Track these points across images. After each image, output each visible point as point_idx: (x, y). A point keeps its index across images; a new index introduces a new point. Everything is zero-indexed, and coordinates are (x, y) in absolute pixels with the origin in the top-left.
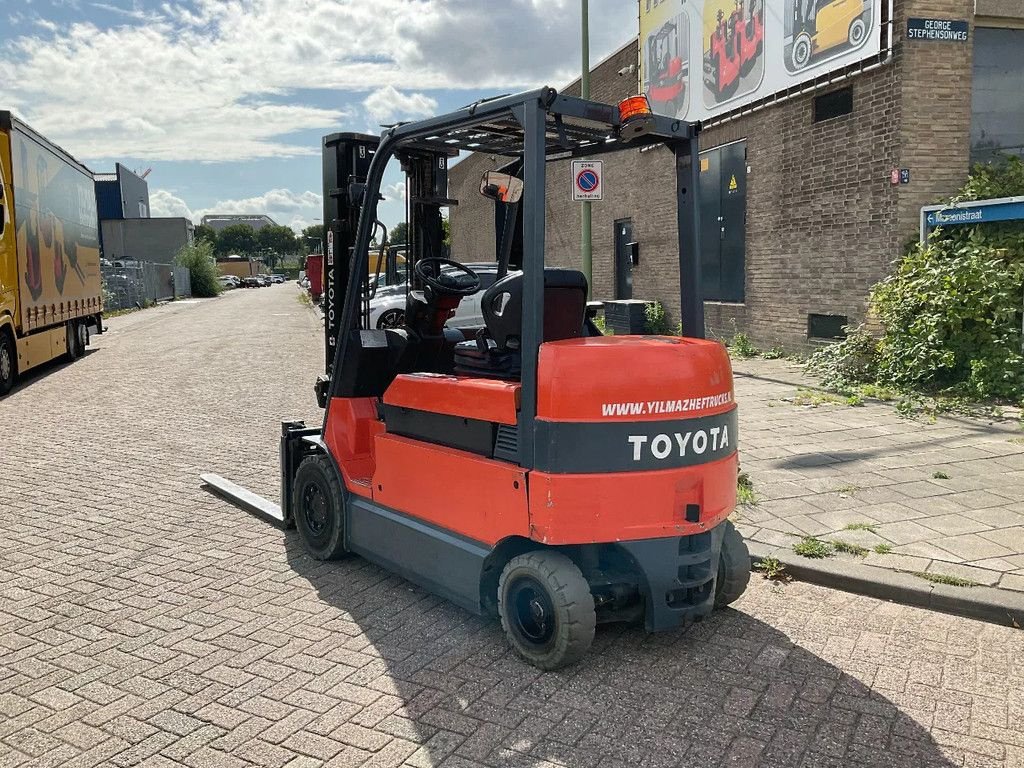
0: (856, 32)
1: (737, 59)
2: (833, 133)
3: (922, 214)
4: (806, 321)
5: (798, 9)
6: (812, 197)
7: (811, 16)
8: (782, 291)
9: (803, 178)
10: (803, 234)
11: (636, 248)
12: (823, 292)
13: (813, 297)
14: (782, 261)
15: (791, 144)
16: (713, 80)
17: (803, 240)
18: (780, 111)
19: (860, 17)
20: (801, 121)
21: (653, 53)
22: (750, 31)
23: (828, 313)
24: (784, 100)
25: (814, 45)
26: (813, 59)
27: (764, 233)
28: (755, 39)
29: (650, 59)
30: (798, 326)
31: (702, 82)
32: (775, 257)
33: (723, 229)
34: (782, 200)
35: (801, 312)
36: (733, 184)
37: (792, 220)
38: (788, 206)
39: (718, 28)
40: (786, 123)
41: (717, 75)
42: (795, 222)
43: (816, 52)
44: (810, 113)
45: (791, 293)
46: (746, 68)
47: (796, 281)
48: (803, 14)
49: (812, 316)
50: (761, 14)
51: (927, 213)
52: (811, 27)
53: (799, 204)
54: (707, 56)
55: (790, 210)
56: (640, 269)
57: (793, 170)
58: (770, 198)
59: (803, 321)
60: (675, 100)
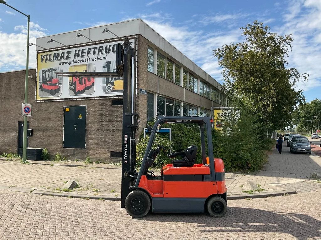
1: (84, 85)
2: (118, 109)
3: (145, 130)
4: (110, 153)
6: (112, 123)
7: (113, 81)
8: (101, 146)
9: (108, 118)
12: (115, 146)
13: (112, 147)
14: (101, 138)
15: (104, 109)
16: (74, 88)
17: (109, 133)
18: (100, 101)
20: (107, 104)
21: (44, 75)
22: (89, 79)
23: (117, 151)
24: (101, 99)
25: (113, 88)
26: (113, 91)
27: (94, 131)
28: (91, 82)
30: (107, 154)
31: (68, 88)
32: (98, 137)
33: (76, 128)
34: (100, 123)
35: (108, 151)
36: (80, 116)
37: (104, 128)
40: (102, 105)
42: (106, 129)
44: (111, 103)
45: (104, 146)
46: (88, 88)
47: (106, 143)
48: (110, 80)
52: (112, 84)
53: (107, 124)
54: (71, 82)
55: (104, 125)
56: (33, 137)
57: (105, 116)
58: (96, 122)
59: (109, 153)
60: (55, 90)
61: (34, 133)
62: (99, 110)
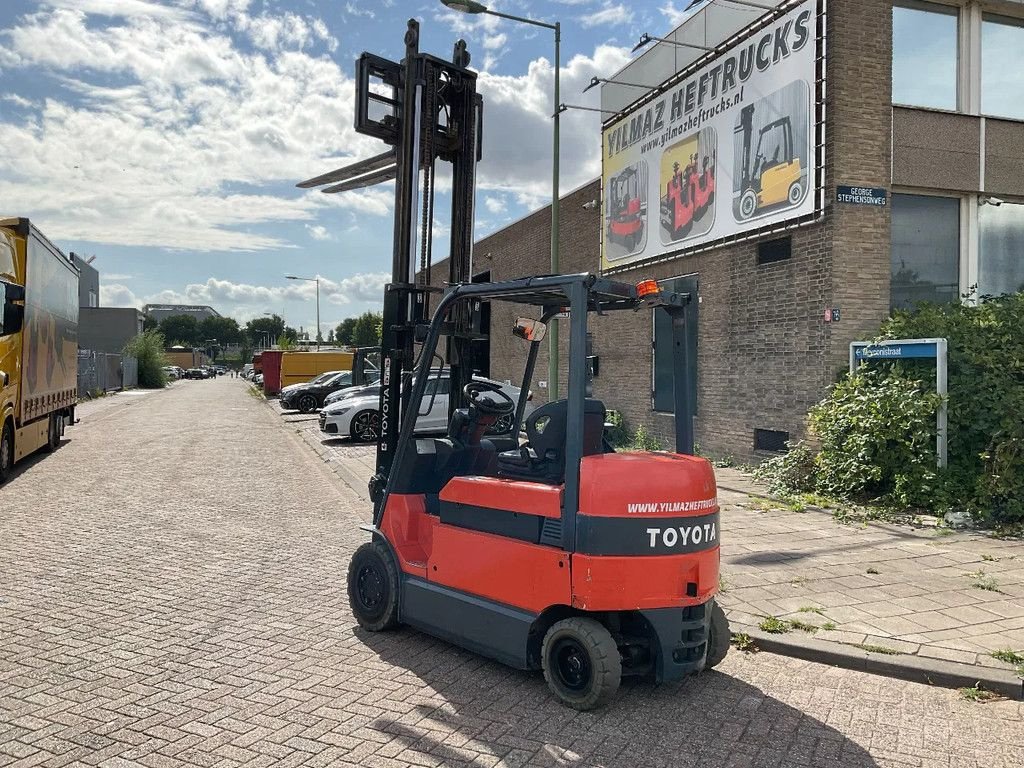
0: (795, 194)
1: (691, 205)
2: (775, 274)
3: (851, 348)
4: (753, 435)
5: (746, 169)
6: (757, 328)
7: (757, 177)
8: (730, 407)
9: (748, 311)
10: (749, 359)
11: (596, 361)
12: (768, 410)
13: (758, 413)
14: (731, 381)
15: (737, 281)
16: (669, 221)
17: (750, 364)
18: (728, 253)
19: (798, 181)
20: (746, 262)
21: (614, 192)
22: (703, 182)
23: (772, 429)
24: (733, 243)
25: (759, 201)
26: (758, 212)
27: (714, 356)
28: (707, 191)
29: (612, 198)
30: (745, 438)
31: (660, 223)
32: (724, 376)
34: (729, 328)
35: (748, 426)
37: (739, 346)
38: (736, 333)
39: (675, 178)
40: (734, 263)
41: (673, 217)
42: (743, 349)
43: (761, 206)
44: (754, 256)
45: (739, 409)
46: (699, 214)
47: (743, 400)
48: (751, 172)
49: (758, 431)
50: (713, 170)
51: (856, 347)
52: (756, 185)
53: (745, 333)
54: (664, 200)
55: (737, 337)
56: (600, 380)
57: (739, 303)
58: (719, 326)
59: (749, 435)
60: (634, 235)
61: (602, 366)
62: (725, 285)
